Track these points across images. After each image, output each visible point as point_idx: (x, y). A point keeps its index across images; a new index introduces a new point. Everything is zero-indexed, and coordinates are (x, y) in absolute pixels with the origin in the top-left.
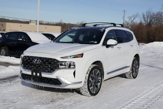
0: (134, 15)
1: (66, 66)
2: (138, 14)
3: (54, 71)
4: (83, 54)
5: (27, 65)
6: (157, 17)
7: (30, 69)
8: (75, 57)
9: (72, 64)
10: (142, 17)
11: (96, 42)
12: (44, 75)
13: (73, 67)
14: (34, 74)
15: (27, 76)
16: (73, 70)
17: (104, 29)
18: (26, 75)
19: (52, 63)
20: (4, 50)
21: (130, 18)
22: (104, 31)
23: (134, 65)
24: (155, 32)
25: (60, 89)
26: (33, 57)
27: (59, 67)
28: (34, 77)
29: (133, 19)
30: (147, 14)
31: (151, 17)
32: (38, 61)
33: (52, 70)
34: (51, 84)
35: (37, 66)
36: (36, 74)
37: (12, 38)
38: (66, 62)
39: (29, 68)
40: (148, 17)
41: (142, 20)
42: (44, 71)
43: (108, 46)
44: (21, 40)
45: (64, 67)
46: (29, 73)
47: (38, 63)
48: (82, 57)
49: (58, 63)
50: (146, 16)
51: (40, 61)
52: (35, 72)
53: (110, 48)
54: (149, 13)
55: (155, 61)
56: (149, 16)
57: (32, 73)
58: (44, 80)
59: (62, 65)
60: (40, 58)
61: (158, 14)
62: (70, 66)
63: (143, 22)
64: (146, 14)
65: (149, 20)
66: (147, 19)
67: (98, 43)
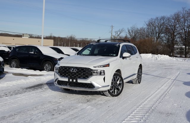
0: (120, 30)
1: (97, 73)
2: (123, 29)
3: (88, 77)
4: (109, 64)
5: (64, 73)
6: (141, 32)
7: (67, 77)
8: (104, 66)
9: (102, 72)
10: (128, 32)
11: (115, 55)
12: (79, 81)
13: (103, 74)
14: (71, 80)
15: (63, 83)
16: (103, 77)
17: (118, 44)
18: (62, 81)
19: (87, 71)
20: (15, 62)
21: (116, 32)
22: (119, 46)
23: (139, 73)
24: (140, 45)
25: (92, 91)
26: (69, 67)
27: (92, 74)
28: (70, 83)
29: (119, 33)
30: (132, 30)
31: (135, 32)
32: (74, 70)
33: (86, 77)
34: (86, 88)
35: (73, 74)
36: (73, 80)
37: (22, 51)
38: (98, 70)
39: (65, 76)
40: (132, 31)
41: (127, 35)
42: (80, 78)
43: (123, 58)
44: (33, 53)
45: (96, 74)
46: (66, 80)
47: (74, 71)
48: (109, 66)
49: (92, 71)
50: (131, 31)
51: (76, 70)
52: (71, 79)
53: (125, 59)
54: (134, 29)
55: (147, 70)
56: (134, 31)
57: (69, 80)
58: (80, 84)
59: (94, 73)
60: (76, 68)
61: (141, 30)
62: (101, 73)
63: (129, 36)
64: (130, 29)
65: (133, 35)
66: (131, 33)
67: (117, 55)
